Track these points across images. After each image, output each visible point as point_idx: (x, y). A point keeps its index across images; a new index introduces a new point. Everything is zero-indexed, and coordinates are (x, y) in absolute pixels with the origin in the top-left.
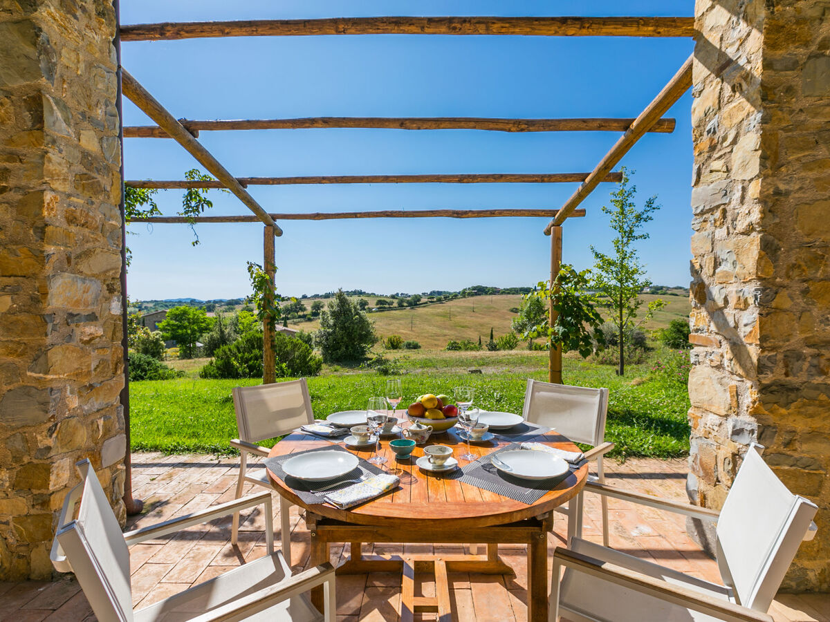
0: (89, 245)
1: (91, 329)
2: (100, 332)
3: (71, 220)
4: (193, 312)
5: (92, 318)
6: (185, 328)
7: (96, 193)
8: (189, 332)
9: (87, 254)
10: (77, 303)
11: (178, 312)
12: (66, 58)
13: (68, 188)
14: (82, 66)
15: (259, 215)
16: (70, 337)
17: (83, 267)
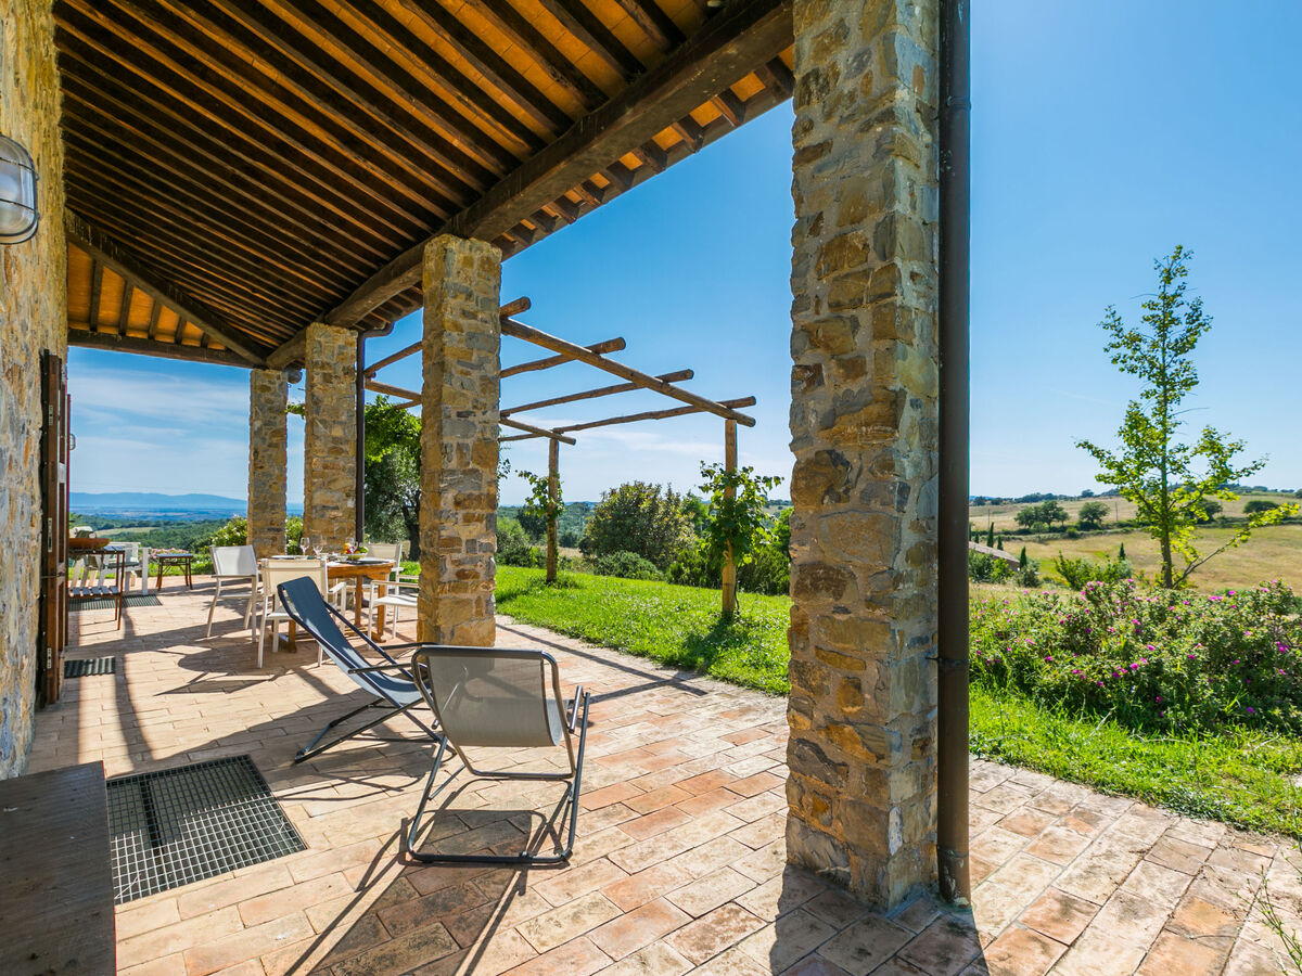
0: (335, 477)
1: (334, 513)
2: (341, 514)
3: (325, 467)
5: (336, 508)
7: (340, 454)
9: (334, 481)
10: (328, 502)
12: (326, 401)
13: (325, 454)
14: (335, 401)
15: (536, 433)
16: (323, 516)
17: (332, 486)
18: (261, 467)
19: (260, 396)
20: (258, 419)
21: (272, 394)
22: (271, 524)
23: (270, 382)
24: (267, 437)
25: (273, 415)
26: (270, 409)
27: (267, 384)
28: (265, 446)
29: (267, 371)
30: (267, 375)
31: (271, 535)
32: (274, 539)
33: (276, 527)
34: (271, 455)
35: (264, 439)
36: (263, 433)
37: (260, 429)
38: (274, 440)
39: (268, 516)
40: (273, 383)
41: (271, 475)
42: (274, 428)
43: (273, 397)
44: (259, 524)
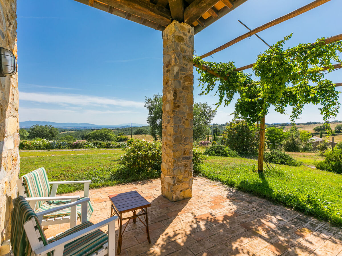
4: (277, 129)
6: (273, 137)
8: (275, 138)
11: (270, 130)
18: (178, 106)
19: (177, 45)
20: (177, 65)
21: (185, 44)
22: (185, 154)
23: (184, 33)
24: (182, 81)
25: (185, 62)
26: (184, 57)
27: (181, 35)
28: (181, 89)
29: (182, 24)
30: (182, 27)
31: (184, 163)
32: (186, 166)
33: (187, 156)
34: (184, 96)
35: (180, 82)
36: (179, 78)
37: (177, 73)
38: (187, 83)
39: (182, 147)
40: (186, 35)
41: (184, 113)
42: (186, 74)
43: (185, 47)
44: (177, 155)
